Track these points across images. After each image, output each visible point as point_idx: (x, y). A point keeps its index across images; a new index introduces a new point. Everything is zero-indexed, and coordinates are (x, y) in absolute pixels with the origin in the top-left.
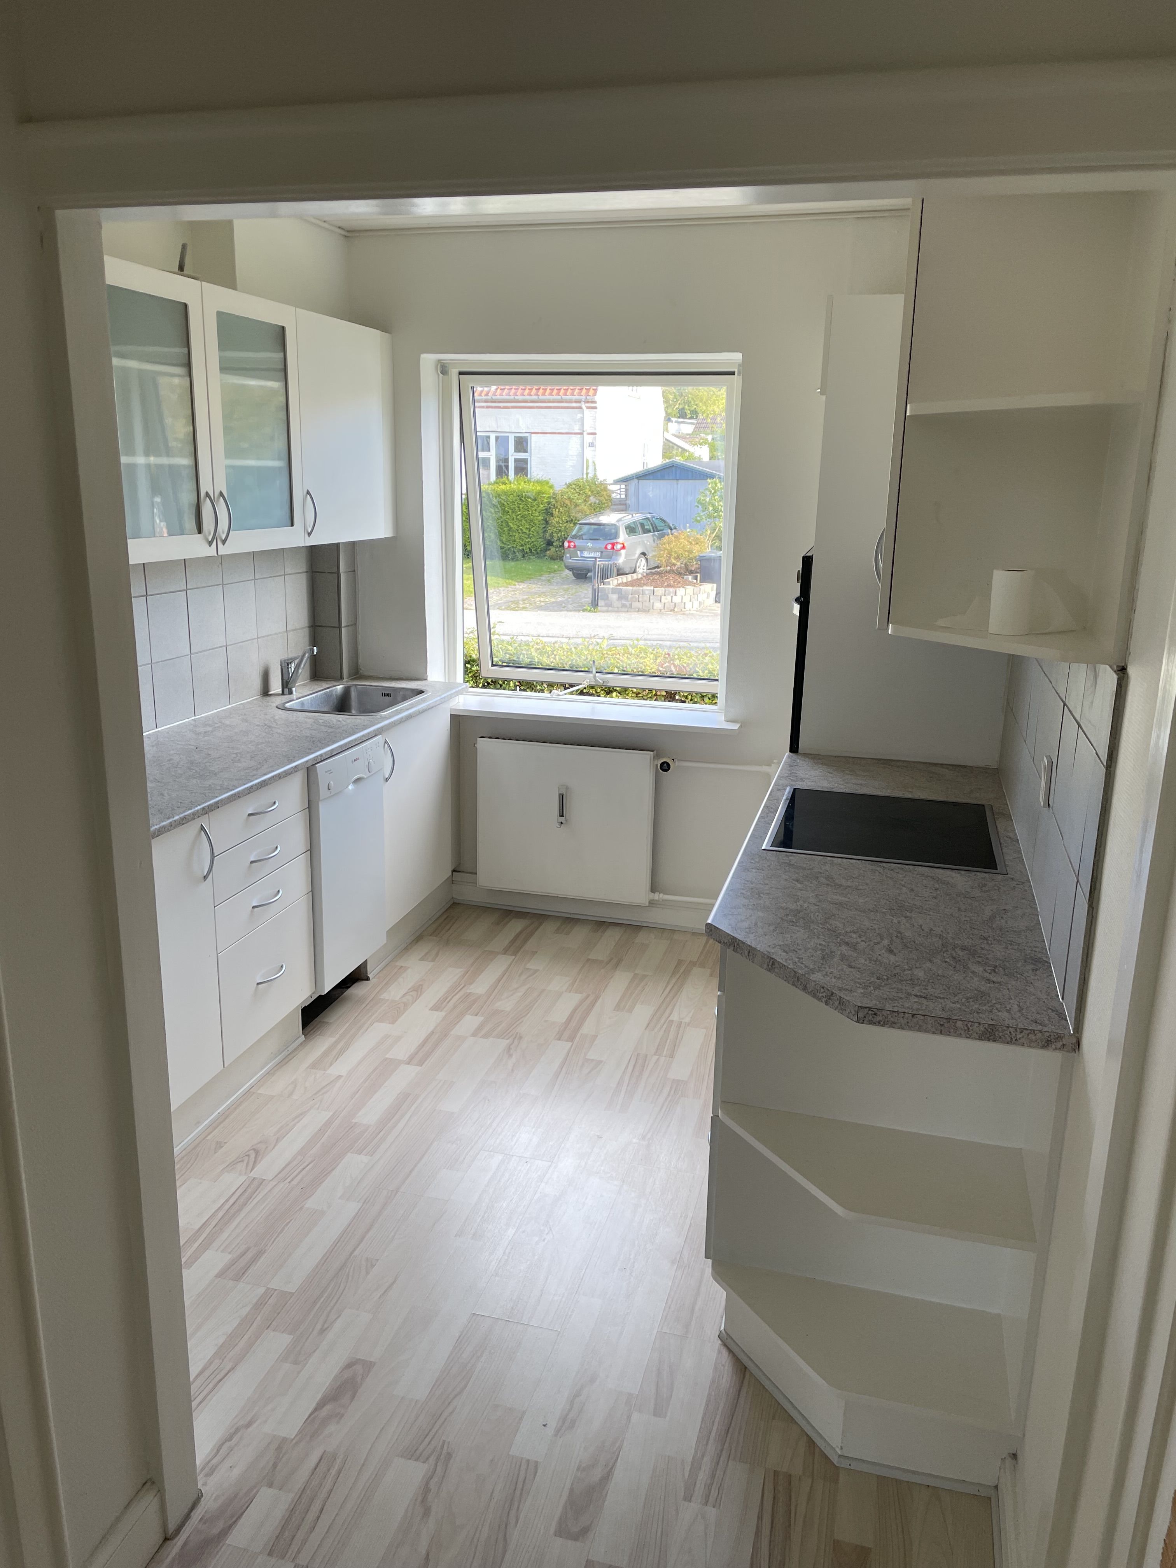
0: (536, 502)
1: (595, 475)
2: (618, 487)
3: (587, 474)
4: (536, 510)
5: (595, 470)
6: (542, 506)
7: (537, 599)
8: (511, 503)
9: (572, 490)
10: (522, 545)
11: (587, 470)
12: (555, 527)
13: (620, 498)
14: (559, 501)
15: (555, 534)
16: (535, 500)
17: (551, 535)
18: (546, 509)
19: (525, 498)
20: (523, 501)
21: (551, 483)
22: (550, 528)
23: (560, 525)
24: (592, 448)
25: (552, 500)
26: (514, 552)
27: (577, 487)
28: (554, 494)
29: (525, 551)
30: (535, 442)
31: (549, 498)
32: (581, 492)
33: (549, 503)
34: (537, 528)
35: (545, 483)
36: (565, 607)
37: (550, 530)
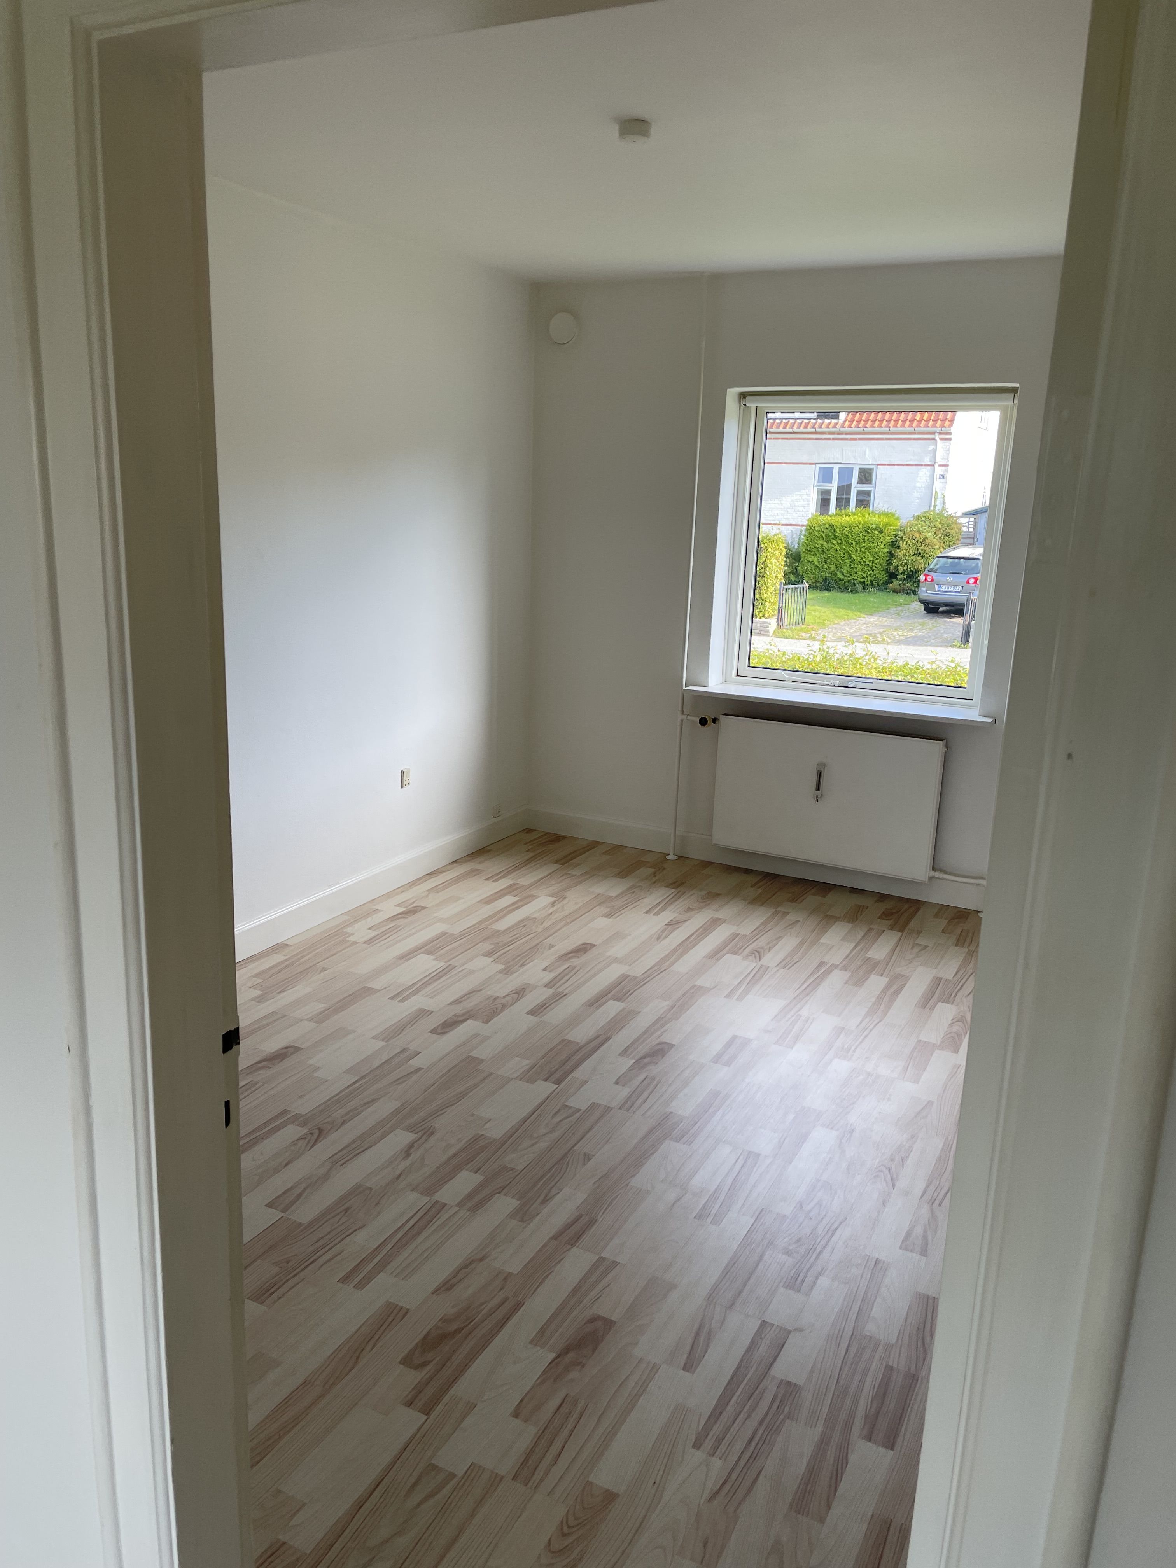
0: (882, 534)
1: (944, 509)
2: (967, 520)
3: (935, 506)
4: (882, 542)
5: (944, 502)
6: (888, 538)
7: (895, 633)
8: (856, 534)
9: (922, 523)
10: (863, 578)
11: (935, 502)
12: (901, 560)
13: (968, 532)
14: (907, 533)
15: (900, 567)
16: (881, 532)
17: (897, 568)
18: (892, 542)
19: (871, 530)
20: (868, 533)
21: (897, 515)
22: (895, 561)
23: (907, 558)
24: (942, 480)
25: (900, 533)
26: (855, 585)
27: (924, 519)
28: (901, 527)
29: (866, 583)
30: (881, 475)
31: (895, 530)
32: (931, 525)
33: (896, 536)
34: (882, 561)
35: (890, 515)
36: (928, 642)
37: (895, 562)
